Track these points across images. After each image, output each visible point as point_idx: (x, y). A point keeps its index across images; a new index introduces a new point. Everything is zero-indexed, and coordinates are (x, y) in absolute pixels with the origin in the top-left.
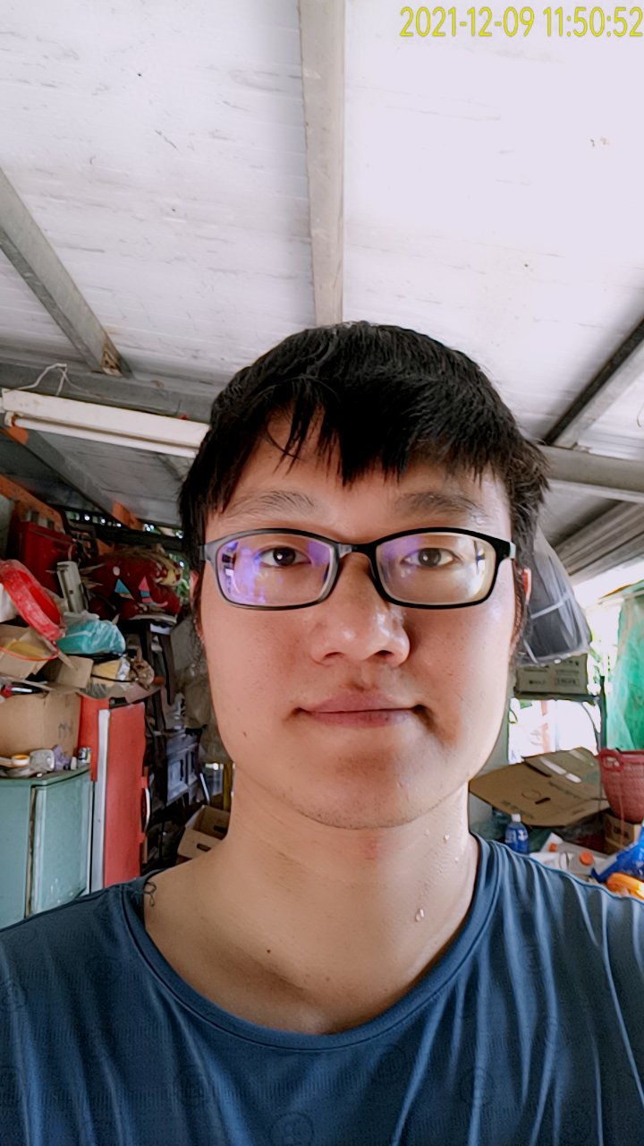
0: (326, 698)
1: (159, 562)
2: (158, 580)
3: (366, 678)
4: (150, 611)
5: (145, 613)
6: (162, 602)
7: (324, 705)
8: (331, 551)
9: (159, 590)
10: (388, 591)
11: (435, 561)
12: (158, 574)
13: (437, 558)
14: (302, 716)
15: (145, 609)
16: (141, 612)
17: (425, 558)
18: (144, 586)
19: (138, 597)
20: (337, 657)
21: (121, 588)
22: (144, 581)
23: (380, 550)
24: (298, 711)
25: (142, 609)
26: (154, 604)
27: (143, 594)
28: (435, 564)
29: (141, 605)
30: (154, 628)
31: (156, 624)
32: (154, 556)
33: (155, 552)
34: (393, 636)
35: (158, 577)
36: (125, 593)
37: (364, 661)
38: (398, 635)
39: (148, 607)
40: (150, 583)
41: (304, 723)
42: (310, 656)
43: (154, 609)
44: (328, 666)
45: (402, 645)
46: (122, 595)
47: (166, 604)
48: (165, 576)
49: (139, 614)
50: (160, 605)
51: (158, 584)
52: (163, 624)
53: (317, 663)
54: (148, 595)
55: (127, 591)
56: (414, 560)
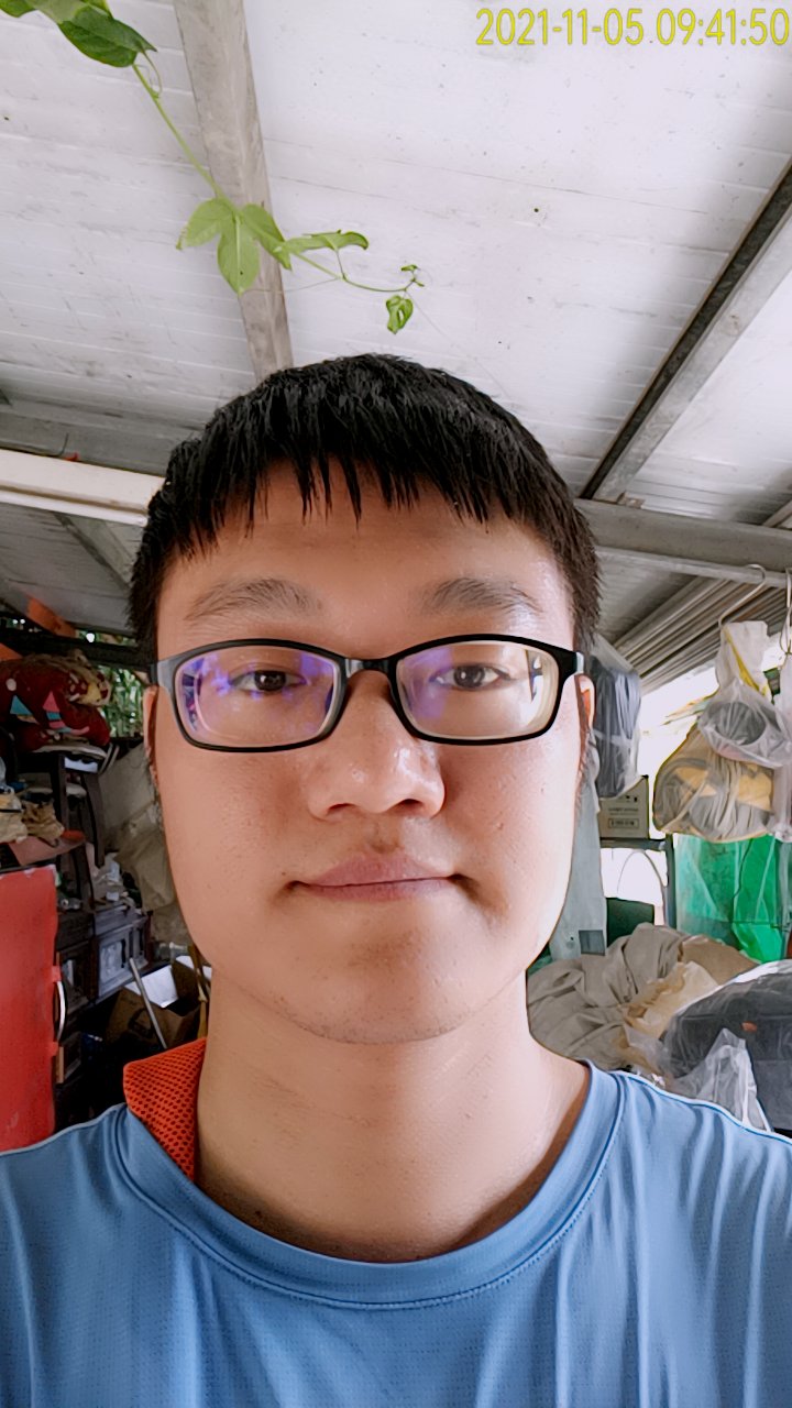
0: (329, 866)
1: (75, 672)
2: (73, 698)
3: (386, 837)
4: (64, 740)
5: (57, 743)
6: (81, 728)
7: (329, 875)
8: (335, 669)
9: (75, 711)
10: (413, 721)
11: (475, 681)
12: (73, 688)
13: (479, 675)
14: (300, 891)
15: (58, 738)
16: (51, 741)
17: (463, 675)
18: (51, 706)
19: (44, 722)
20: (344, 810)
21: (18, 708)
22: (51, 698)
23: (401, 666)
24: (293, 885)
25: (52, 737)
26: (68, 730)
27: (50, 716)
28: (479, 684)
29: (51, 733)
30: (69, 764)
31: (74, 758)
32: (68, 664)
33: (70, 661)
34: (422, 780)
35: (73, 694)
36: (26, 716)
37: (384, 814)
38: (429, 779)
39: (61, 734)
40: (60, 701)
41: (303, 901)
42: (308, 810)
43: (70, 737)
44: (334, 823)
45: (434, 792)
46: (21, 718)
47: (86, 729)
48: (85, 692)
49: (49, 744)
50: (76, 732)
51: (75, 703)
52: (87, 759)
53: (319, 819)
54: (57, 717)
55: (27, 712)
56: (449, 678)
